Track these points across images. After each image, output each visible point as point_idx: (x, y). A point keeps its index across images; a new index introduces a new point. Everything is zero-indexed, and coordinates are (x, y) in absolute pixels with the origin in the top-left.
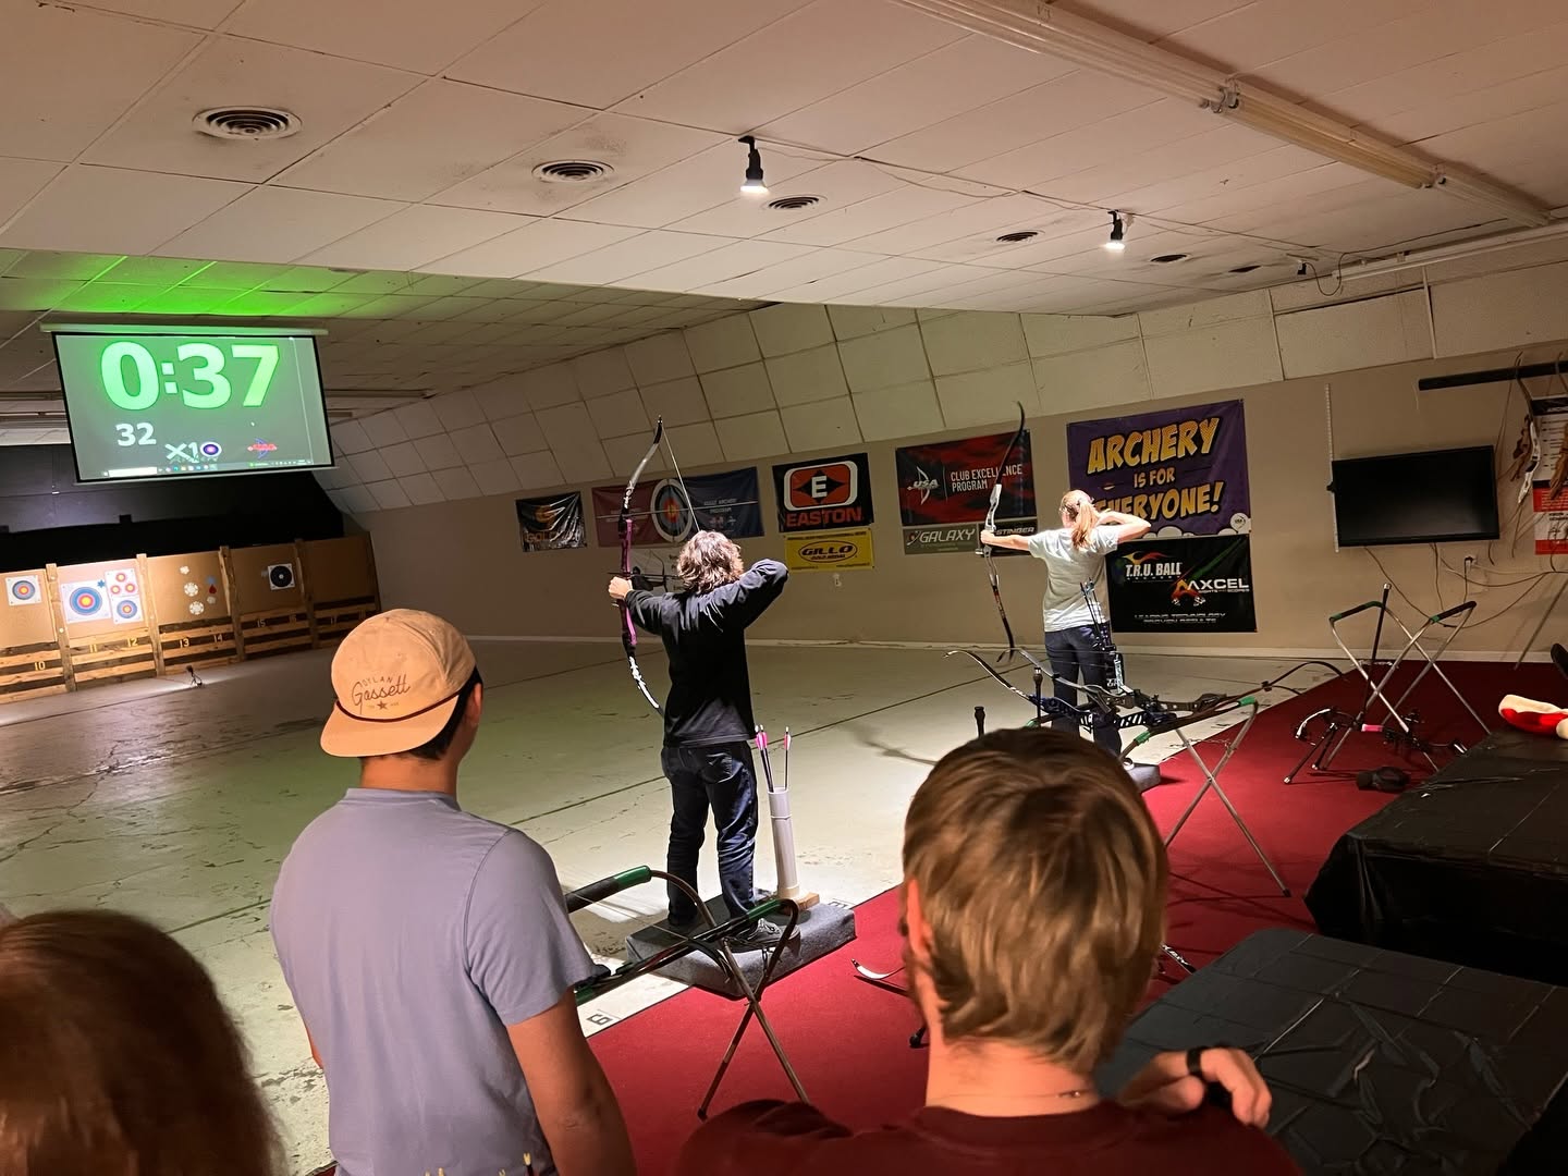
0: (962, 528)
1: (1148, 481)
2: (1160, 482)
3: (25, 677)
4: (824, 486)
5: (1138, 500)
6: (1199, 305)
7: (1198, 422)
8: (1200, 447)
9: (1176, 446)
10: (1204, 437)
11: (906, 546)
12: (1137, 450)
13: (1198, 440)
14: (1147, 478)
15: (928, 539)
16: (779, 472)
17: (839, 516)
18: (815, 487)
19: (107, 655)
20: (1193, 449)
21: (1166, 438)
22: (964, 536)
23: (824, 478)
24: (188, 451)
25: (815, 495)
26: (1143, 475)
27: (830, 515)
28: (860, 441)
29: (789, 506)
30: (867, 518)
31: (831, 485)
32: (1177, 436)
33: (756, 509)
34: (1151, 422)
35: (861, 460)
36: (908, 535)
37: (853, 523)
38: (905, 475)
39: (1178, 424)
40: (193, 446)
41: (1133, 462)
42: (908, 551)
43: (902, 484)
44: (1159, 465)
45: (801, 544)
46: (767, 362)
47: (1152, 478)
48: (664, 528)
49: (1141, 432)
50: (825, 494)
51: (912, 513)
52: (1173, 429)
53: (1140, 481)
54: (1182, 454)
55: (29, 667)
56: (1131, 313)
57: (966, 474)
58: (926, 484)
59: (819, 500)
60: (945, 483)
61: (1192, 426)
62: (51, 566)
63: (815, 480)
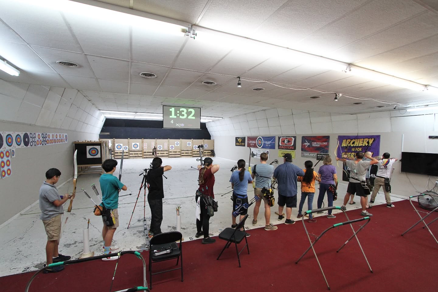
0: (313, 154)
1: (355, 150)
2: (358, 151)
3: (163, 155)
4: (287, 141)
5: (352, 153)
6: (372, 114)
7: (369, 139)
8: (368, 144)
9: (363, 143)
10: (370, 142)
11: (301, 156)
12: (354, 143)
13: (368, 143)
14: (355, 149)
15: (306, 155)
16: (279, 138)
17: (289, 147)
18: (285, 141)
19: (174, 153)
20: (367, 145)
21: (361, 141)
22: (314, 155)
23: (287, 140)
24: (179, 125)
25: (285, 143)
26: (354, 148)
27: (288, 147)
28: (295, 134)
29: (280, 144)
30: (295, 149)
31: (289, 141)
32: (363, 141)
33: (274, 144)
34: (357, 137)
35: (295, 137)
36: (302, 153)
37: (292, 149)
38: (303, 142)
39: (364, 139)
40: (180, 124)
41: (352, 145)
42: (302, 156)
43: (302, 143)
44: (358, 147)
45: (281, 152)
46: (279, 117)
47: (356, 150)
48: (258, 145)
49: (355, 139)
50: (287, 143)
51: (303, 149)
52: (362, 140)
53: (353, 150)
54: (364, 145)
55: (164, 153)
56: (356, 114)
57: (315, 143)
58: (307, 144)
59: (286, 144)
60: (311, 144)
61: (367, 140)
62: (169, 139)
63: (286, 140)
